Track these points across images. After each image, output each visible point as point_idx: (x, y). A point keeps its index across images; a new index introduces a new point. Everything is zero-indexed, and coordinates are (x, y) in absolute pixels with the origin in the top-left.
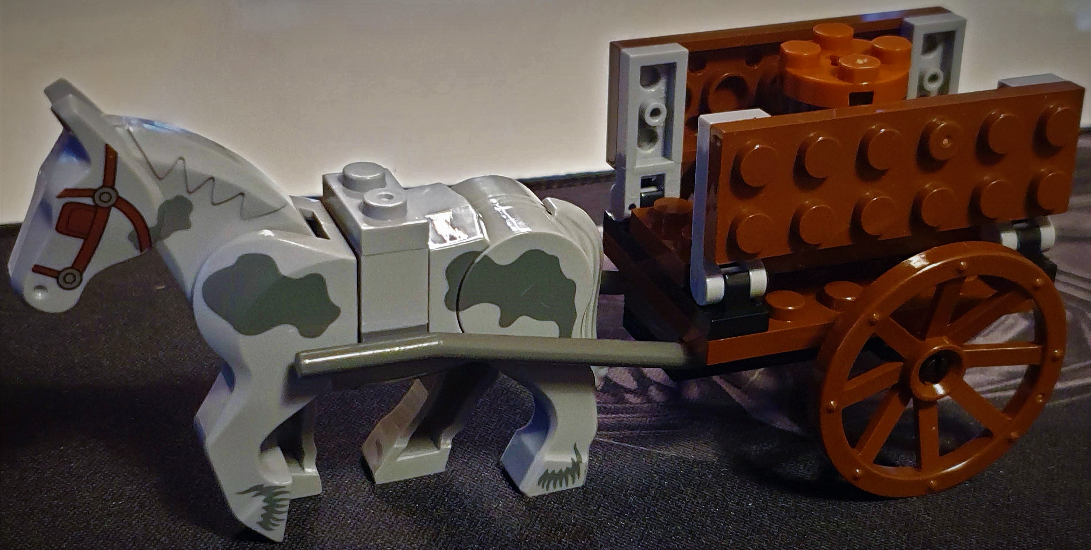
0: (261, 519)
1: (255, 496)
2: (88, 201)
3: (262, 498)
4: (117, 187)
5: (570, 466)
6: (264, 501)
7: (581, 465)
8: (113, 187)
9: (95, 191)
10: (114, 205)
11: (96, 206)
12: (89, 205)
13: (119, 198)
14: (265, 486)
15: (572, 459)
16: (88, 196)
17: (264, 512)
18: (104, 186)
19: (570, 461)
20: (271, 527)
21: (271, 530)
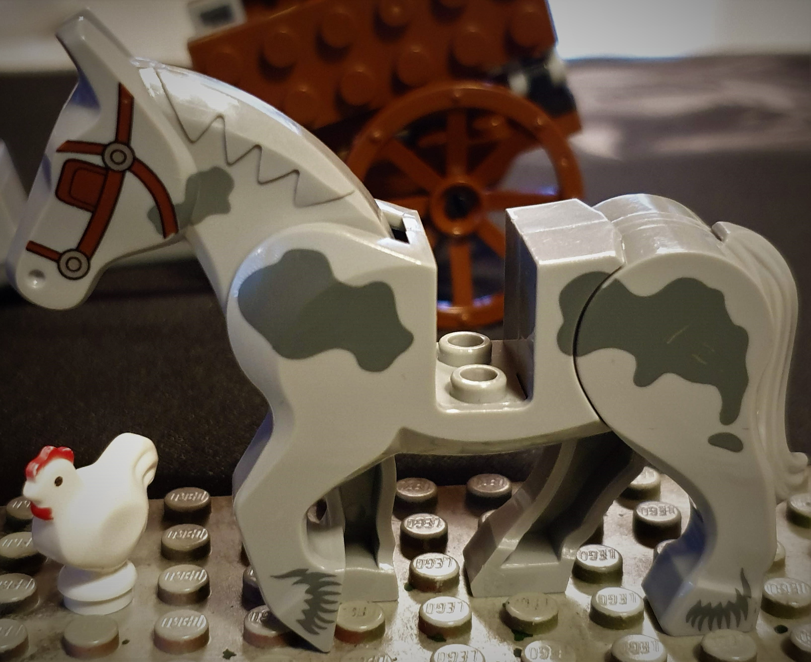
0: (302, 617)
1: (296, 583)
2: (96, 160)
3: (305, 587)
4: (134, 144)
5: (734, 600)
6: (307, 592)
7: (750, 601)
8: (127, 143)
9: (105, 146)
10: (129, 169)
11: (107, 168)
12: (98, 166)
13: (135, 159)
14: (308, 572)
15: (737, 590)
16: (97, 154)
17: (307, 607)
18: (117, 141)
19: (733, 592)
20: (317, 630)
21: (316, 633)
